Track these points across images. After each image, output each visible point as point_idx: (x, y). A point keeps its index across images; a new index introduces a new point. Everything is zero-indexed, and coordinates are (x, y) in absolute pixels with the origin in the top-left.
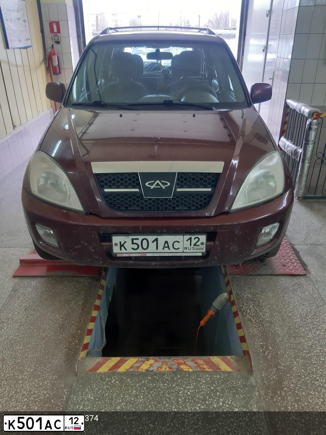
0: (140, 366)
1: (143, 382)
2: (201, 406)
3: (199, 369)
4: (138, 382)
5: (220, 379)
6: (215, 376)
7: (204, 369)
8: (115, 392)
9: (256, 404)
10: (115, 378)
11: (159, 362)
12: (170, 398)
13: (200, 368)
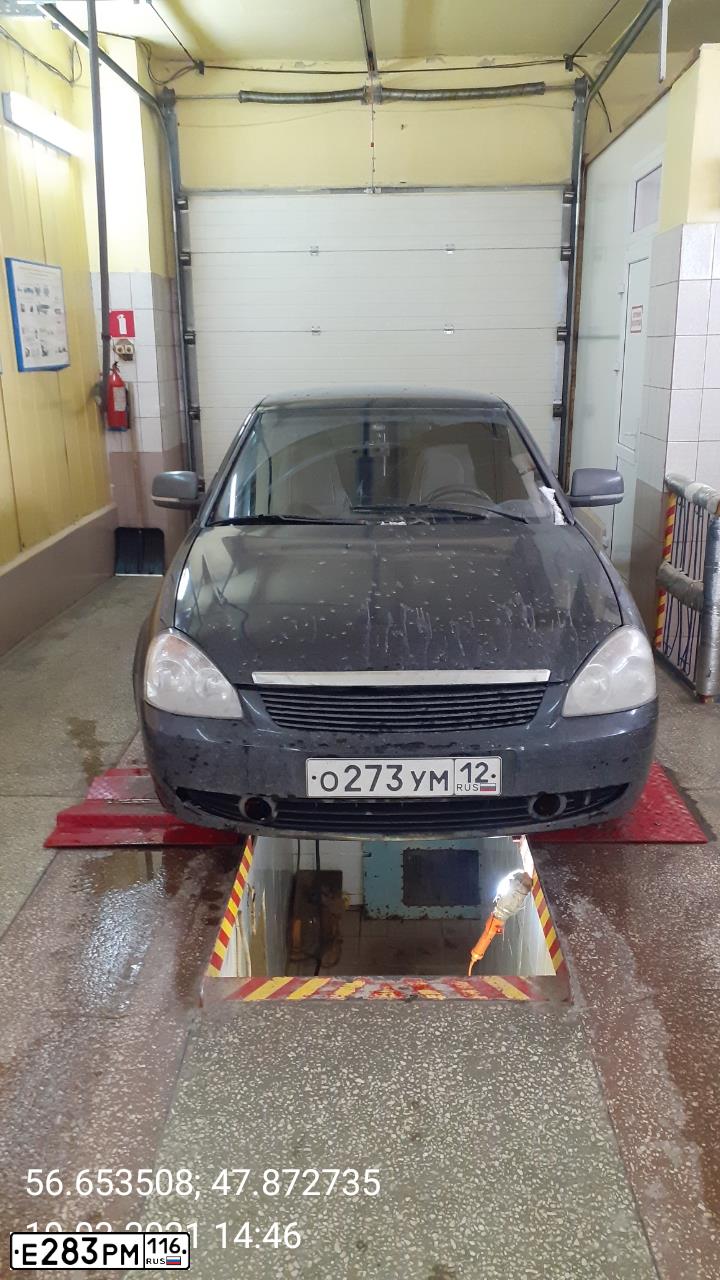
0: (334, 992)
1: (342, 1016)
2: (461, 1052)
3: (459, 996)
4: (331, 1017)
5: (502, 1011)
6: (493, 1008)
7: (469, 995)
8: (284, 1031)
9: (578, 1050)
10: (282, 1010)
11: (374, 984)
12: (397, 1041)
13: (462, 994)
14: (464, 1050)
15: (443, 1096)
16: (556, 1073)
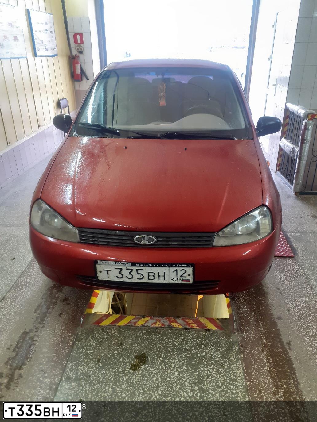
0: (137, 322)
1: (139, 334)
2: (186, 355)
4: (134, 334)
5: (205, 335)
6: (201, 333)
7: (192, 326)
8: (114, 341)
9: (236, 356)
10: (114, 330)
11: (153, 319)
12: (160, 348)
13: (189, 326)
14: (188, 354)
15: (177, 377)
16: (226, 367)
